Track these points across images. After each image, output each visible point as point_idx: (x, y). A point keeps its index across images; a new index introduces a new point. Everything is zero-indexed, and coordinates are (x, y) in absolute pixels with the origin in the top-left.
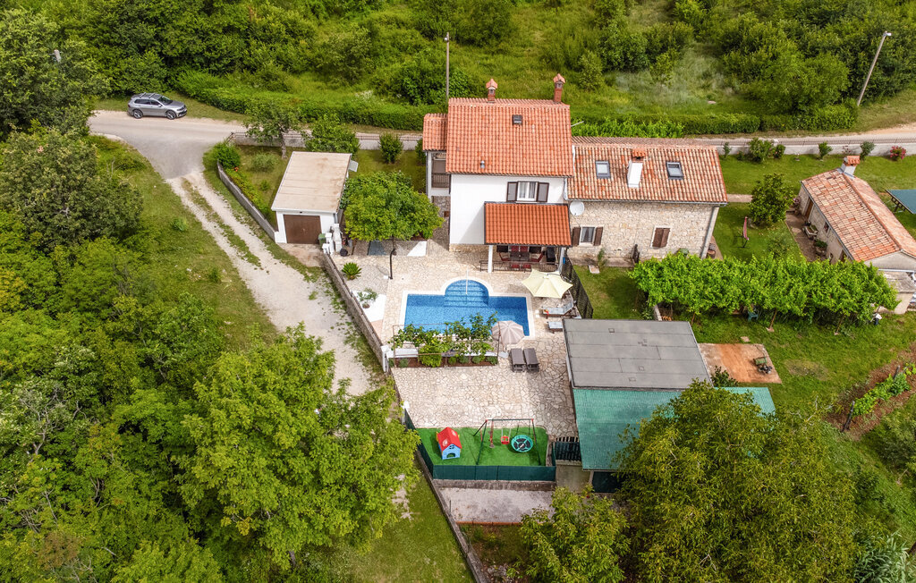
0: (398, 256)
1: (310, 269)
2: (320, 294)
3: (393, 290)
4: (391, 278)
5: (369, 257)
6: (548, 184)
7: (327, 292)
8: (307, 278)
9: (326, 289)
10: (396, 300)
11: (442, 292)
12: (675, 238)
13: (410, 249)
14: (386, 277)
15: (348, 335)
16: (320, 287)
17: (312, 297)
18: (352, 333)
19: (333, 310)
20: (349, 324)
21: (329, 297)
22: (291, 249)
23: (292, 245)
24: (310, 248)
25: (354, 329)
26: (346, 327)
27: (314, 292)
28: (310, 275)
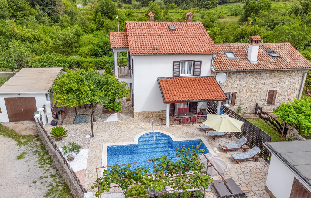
0: (97, 123)
1: (24, 137)
2: (29, 154)
3: (95, 144)
4: (93, 136)
5: (74, 125)
6: (201, 62)
7: (36, 151)
8: (20, 143)
9: (35, 149)
10: (98, 152)
11: (135, 142)
12: (280, 97)
13: (105, 118)
14: (88, 137)
15: (50, 188)
16: (29, 148)
17: (20, 157)
18: (54, 184)
19: (39, 165)
20: (52, 176)
21: (37, 156)
22: (12, 125)
23: (13, 123)
24: (27, 123)
25: (58, 180)
26: (50, 179)
27: (23, 153)
28: (23, 141)
